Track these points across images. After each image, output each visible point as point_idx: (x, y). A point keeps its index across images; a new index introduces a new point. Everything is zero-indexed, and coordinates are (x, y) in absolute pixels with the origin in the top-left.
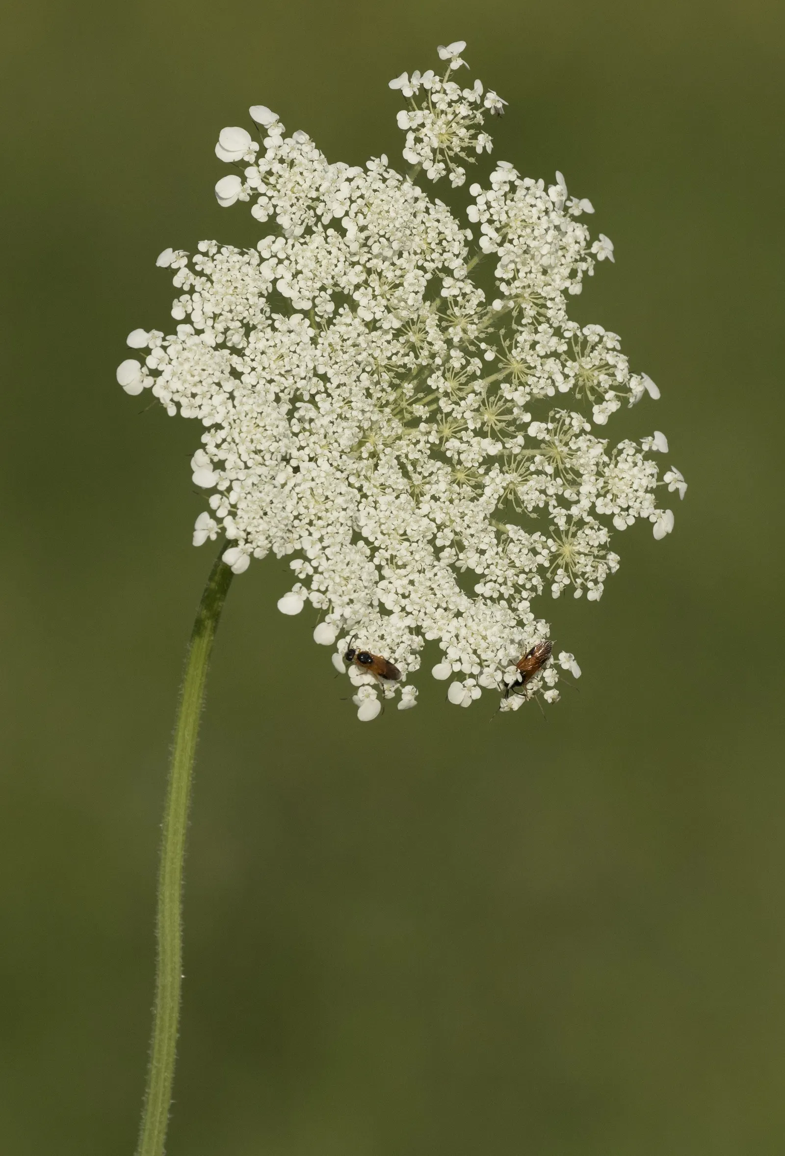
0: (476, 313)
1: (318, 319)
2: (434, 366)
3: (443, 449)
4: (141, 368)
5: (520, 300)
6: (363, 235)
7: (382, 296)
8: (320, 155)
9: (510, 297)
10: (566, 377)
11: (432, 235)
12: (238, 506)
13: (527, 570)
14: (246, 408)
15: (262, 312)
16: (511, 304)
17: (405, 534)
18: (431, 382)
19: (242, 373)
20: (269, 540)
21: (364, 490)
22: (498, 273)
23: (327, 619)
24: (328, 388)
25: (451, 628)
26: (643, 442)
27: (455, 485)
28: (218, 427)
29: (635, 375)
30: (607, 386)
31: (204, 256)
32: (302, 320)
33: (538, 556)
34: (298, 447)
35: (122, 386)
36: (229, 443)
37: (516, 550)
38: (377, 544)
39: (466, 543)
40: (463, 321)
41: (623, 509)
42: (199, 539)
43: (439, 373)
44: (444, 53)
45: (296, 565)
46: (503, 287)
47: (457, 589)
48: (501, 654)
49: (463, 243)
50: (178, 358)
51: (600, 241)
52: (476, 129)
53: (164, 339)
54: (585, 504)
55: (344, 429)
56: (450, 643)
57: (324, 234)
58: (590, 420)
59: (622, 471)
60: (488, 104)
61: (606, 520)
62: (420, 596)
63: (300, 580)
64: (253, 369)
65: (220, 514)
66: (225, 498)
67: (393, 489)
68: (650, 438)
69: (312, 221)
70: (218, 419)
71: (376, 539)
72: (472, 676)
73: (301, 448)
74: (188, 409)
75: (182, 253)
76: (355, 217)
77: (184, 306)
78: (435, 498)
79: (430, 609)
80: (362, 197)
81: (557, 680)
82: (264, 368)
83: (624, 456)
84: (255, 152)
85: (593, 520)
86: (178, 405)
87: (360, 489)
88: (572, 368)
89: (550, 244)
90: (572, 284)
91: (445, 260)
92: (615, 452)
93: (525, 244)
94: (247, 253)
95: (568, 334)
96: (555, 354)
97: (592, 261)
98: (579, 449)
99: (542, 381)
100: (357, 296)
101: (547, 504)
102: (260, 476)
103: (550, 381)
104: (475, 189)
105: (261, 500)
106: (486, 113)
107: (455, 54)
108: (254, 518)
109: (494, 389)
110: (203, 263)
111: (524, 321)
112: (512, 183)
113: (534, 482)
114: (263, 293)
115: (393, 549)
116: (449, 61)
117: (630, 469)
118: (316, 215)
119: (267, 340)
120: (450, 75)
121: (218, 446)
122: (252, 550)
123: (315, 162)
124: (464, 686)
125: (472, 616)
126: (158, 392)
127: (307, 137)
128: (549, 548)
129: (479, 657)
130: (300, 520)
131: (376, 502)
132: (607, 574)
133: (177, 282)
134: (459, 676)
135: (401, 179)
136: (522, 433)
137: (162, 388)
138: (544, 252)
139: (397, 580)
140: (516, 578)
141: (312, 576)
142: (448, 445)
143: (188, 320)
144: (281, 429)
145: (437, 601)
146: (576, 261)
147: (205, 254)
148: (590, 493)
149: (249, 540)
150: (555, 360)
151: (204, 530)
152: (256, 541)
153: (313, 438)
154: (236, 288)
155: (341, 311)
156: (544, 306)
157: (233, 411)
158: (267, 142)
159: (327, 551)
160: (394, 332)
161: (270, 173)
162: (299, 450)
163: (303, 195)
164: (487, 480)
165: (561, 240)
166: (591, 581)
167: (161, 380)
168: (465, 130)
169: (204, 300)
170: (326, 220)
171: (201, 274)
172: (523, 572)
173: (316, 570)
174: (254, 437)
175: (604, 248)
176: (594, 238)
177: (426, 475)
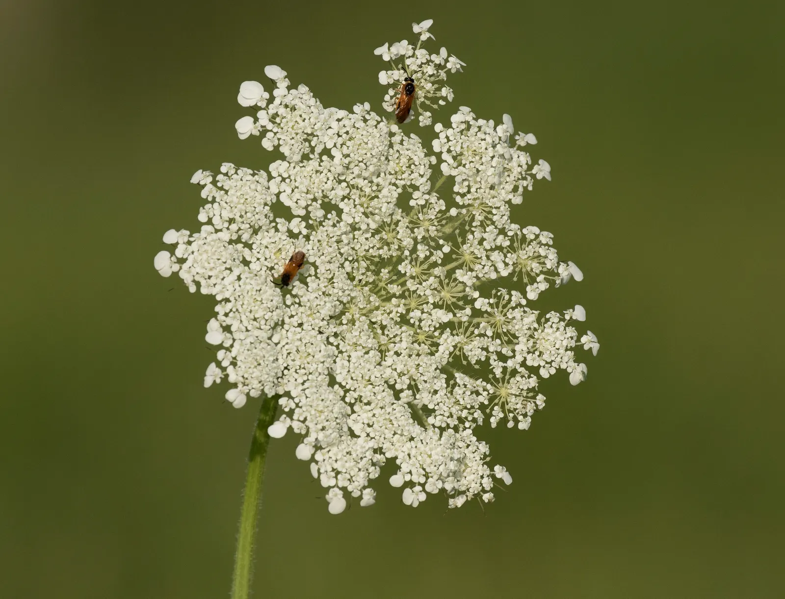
0: (437, 218)
1: (311, 222)
2: (403, 257)
3: (408, 317)
4: (171, 258)
5: (471, 208)
6: (347, 161)
7: (362, 205)
8: (316, 102)
9: (463, 206)
10: (506, 264)
11: (404, 160)
12: (237, 358)
13: (469, 407)
14: (248, 287)
15: (266, 217)
16: (464, 211)
17: (369, 381)
18: (401, 268)
19: (250, 262)
20: (262, 383)
21: (340, 347)
22: (456, 189)
23: (306, 441)
24: (317, 273)
25: (405, 449)
26: (565, 314)
27: (416, 345)
28: (227, 300)
29: (562, 264)
30: (538, 272)
31: (224, 176)
32: (300, 222)
33: (480, 397)
34: (290, 315)
35: (158, 271)
36: (234, 312)
37: (461, 392)
38: (348, 387)
39: (420, 387)
40: (427, 223)
41: (547, 363)
42: (208, 382)
43: (407, 262)
44: (416, 29)
45: (282, 401)
46: (458, 199)
47: (411, 421)
48: (442, 468)
49: (427, 166)
50: (198, 251)
51: (539, 165)
52: (440, 84)
53: (190, 236)
54: (519, 358)
55: (325, 302)
56: (404, 460)
57: (319, 160)
58: (525, 297)
59: (548, 334)
60: (449, 65)
61: (534, 371)
62: (381, 425)
63: (285, 413)
64: (258, 259)
65: (225, 364)
66: (228, 353)
67: (363, 347)
68: (571, 310)
69: (307, 150)
70: (227, 295)
71: (347, 383)
72: (420, 484)
73: (292, 316)
74: (206, 288)
75: (208, 173)
76: (341, 148)
77: (207, 213)
78: (397, 354)
79: (389, 435)
80: (347, 133)
81: (492, 486)
82: (266, 259)
83: (550, 323)
84: (266, 99)
85: (525, 370)
86: (198, 284)
87: (337, 347)
88: (511, 258)
89: (495, 167)
90: (514, 196)
91: (412, 179)
92: (543, 320)
93: (475, 167)
94: (257, 174)
95: (510, 234)
96: (500, 248)
97: (531, 180)
98: (514, 318)
99: (486, 268)
100: (342, 205)
101: (488, 358)
102: (257, 337)
103: (492, 268)
104: (438, 127)
105: (256, 355)
106: (448, 72)
107: (424, 29)
108: (250, 368)
109: (450, 274)
110: (224, 181)
111: (474, 224)
112: (467, 123)
113: (477, 342)
114: (268, 203)
115: (361, 391)
116: (420, 34)
117: (553, 333)
118: (310, 146)
119: (270, 238)
120: (421, 45)
121: (226, 315)
122: (248, 391)
123: (312, 108)
124: (413, 492)
125: (421, 440)
126: (183, 275)
127: (307, 89)
128: (488, 391)
129: (424, 469)
130: (289, 370)
131: (349, 356)
132: (534, 410)
133: (204, 194)
134: (410, 484)
135: (379, 119)
136: (470, 306)
137: (186, 272)
138: (490, 174)
139: (363, 414)
140: (460, 412)
141: (294, 409)
142: (412, 314)
143: (210, 222)
144: (275, 303)
145: (394, 429)
146: (519, 179)
147: (226, 174)
148: (522, 350)
149: (246, 384)
150: (499, 253)
151: (212, 375)
152: (252, 384)
153: (301, 309)
154: (246, 199)
155: (329, 216)
156: (490, 213)
157: (238, 289)
158: (276, 92)
159: (307, 391)
160: (373, 231)
161: (276, 115)
162: (290, 317)
163: (300, 131)
164: (441, 341)
165: (508, 164)
166: (521, 415)
167: (185, 266)
168: (431, 85)
169: (221, 208)
170: (319, 149)
171: (221, 188)
172: (466, 408)
173: (297, 405)
174: (253, 309)
175: (543, 170)
176: (535, 162)
177: (392, 336)
